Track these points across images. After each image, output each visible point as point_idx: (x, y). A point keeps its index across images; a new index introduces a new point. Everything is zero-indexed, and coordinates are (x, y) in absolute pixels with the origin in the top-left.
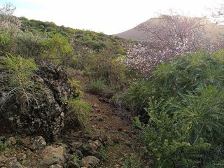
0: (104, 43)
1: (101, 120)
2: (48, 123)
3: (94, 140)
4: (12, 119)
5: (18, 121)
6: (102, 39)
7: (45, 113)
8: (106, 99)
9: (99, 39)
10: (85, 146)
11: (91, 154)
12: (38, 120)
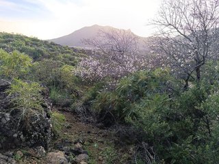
0: (40, 48)
1: (69, 127)
2: (43, 134)
3: (75, 143)
4: (16, 135)
5: (22, 136)
6: (37, 45)
7: (39, 126)
8: (65, 108)
9: (33, 44)
10: (73, 149)
11: (81, 153)
12: (36, 133)
